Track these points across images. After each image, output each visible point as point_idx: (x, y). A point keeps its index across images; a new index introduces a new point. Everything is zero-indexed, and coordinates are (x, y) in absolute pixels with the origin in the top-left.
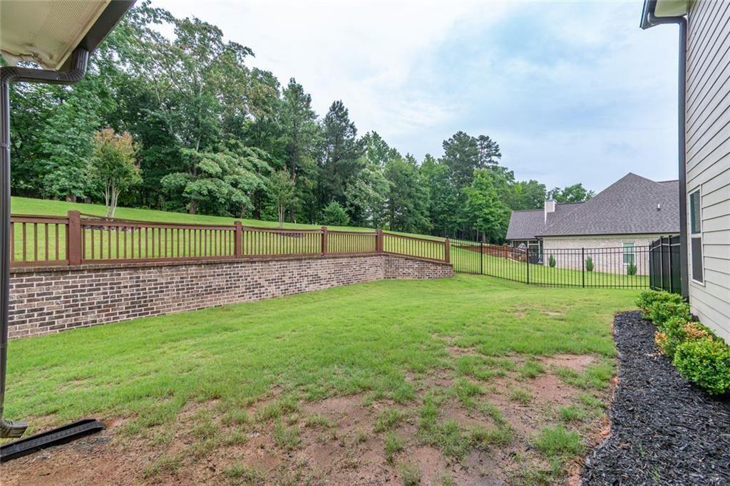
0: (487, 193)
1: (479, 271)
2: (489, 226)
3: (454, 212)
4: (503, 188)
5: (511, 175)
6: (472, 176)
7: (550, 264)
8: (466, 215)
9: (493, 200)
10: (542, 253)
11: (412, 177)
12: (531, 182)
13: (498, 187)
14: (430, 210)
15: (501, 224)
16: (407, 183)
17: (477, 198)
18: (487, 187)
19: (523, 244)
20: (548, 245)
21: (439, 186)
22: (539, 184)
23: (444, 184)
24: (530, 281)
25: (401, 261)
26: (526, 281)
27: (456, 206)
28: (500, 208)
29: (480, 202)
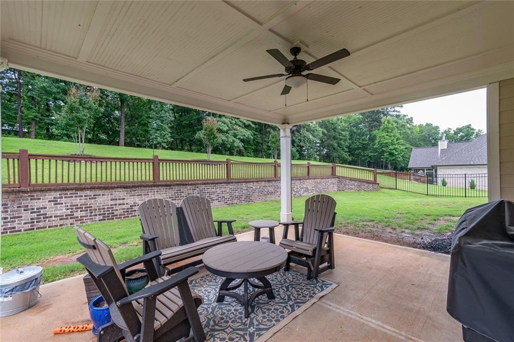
0: (392, 134)
1: (395, 188)
2: (393, 158)
3: (367, 148)
4: (404, 131)
5: (411, 120)
6: (381, 122)
7: (443, 185)
8: (375, 150)
9: (397, 140)
10: (436, 177)
11: (336, 125)
12: (427, 125)
13: (401, 130)
14: (348, 147)
15: (403, 156)
16: (333, 129)
17: (384, 138)
18: (392, 130)
19: (421, 171)
20: (440, 172)
21: (355, 131)
22: (433, 125)
23: (358, 129)
24: (429, 194)
25: (347, 181)
26: (426, 193)
27: (368, 144)
28: (402, 145)
29: (387, 141)
